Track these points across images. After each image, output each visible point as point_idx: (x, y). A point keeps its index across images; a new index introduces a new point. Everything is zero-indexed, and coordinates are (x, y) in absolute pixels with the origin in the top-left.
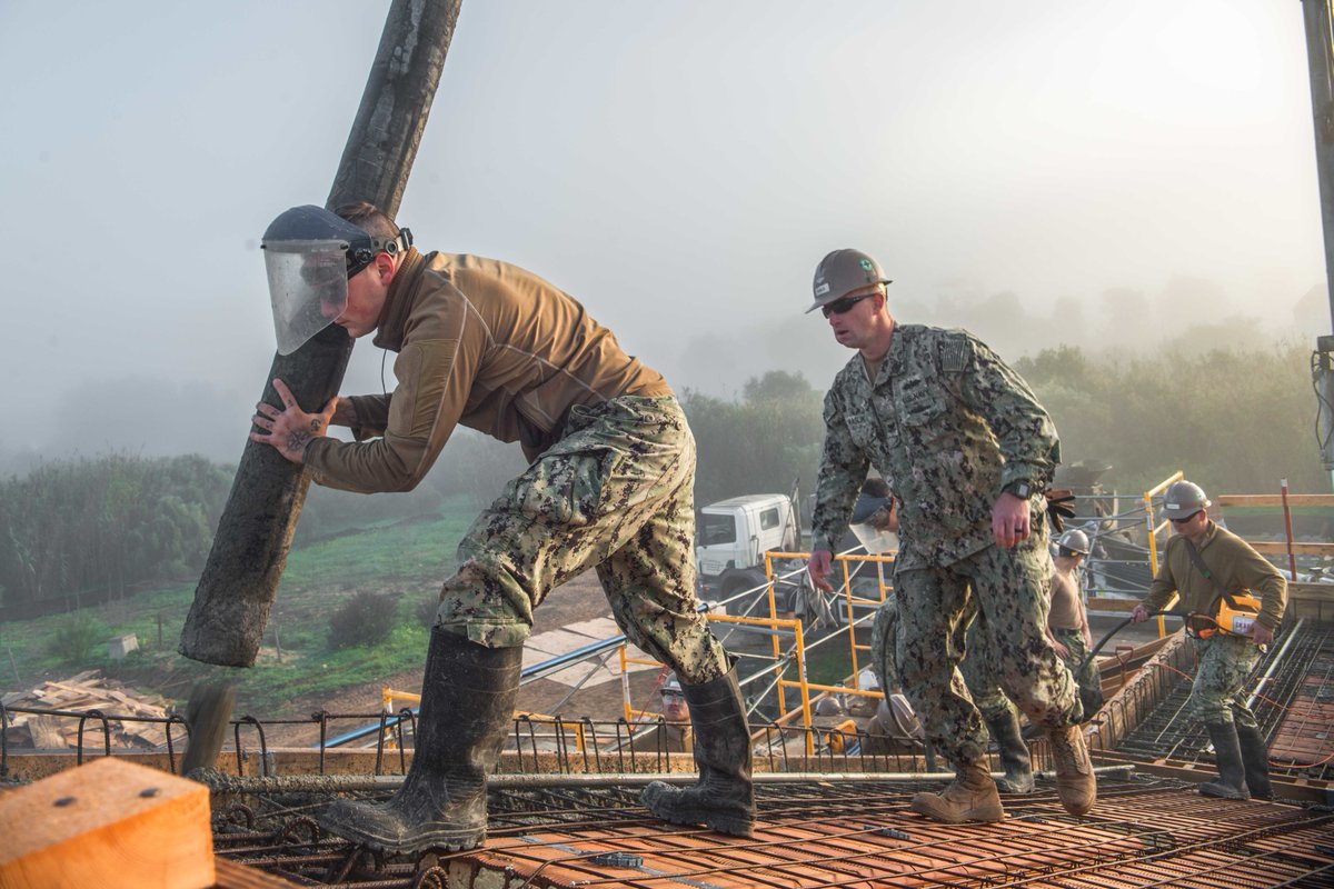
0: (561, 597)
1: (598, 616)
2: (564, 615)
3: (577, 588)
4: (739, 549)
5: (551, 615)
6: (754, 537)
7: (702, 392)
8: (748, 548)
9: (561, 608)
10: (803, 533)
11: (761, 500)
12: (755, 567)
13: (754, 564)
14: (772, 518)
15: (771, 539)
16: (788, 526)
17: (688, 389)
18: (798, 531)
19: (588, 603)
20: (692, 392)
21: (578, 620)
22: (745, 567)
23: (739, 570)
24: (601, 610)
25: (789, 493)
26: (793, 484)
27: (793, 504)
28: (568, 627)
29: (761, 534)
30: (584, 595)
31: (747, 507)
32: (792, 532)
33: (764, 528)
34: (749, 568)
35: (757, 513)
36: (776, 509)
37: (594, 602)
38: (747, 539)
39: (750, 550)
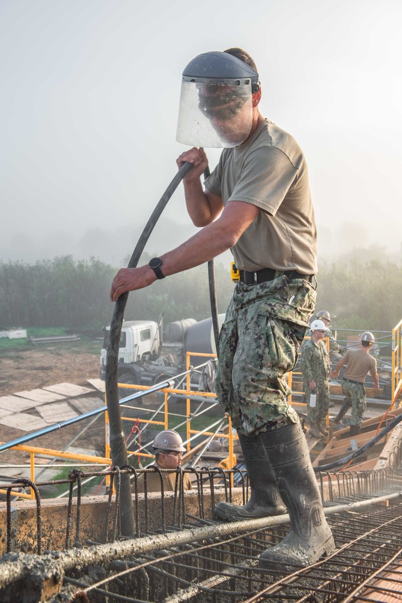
0: (12, 376)
1: (36, 388)
2: (14, 386)
3: (21, 370)
4: (127, 352)
5: (6, 387)
6: (136, 345)
7: (102, 260)
8: (132, 351)
9: (12, 382)
10: (164, 345)
11: (141, 324)
12: (135, 363)
13: (135, 360)
14: (146, 335)
15: (146, 346)
16: (155, 339)
17: (93, 258)
18: (161, 343)
19: (29, 380)
20: (96, 259)
21: (23, 390)
22: (130, 362)
23: (126, 364)
24: (37, 384)
25: (157, 321)
26: (160, 316)
27: (159, 328)
28: (17, 394)
29: (140, 344)
30: (26, 375)
31: (134, 328)
32: (157, 343)
33: (142, 340)
34: (132, 363)
35: (139, 331)
36: (149, 330)
37: (33, 380)
38: (132, 346)
39: (133, 353)
